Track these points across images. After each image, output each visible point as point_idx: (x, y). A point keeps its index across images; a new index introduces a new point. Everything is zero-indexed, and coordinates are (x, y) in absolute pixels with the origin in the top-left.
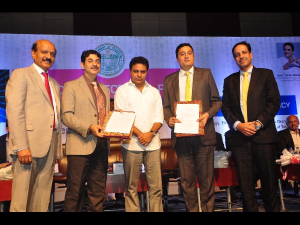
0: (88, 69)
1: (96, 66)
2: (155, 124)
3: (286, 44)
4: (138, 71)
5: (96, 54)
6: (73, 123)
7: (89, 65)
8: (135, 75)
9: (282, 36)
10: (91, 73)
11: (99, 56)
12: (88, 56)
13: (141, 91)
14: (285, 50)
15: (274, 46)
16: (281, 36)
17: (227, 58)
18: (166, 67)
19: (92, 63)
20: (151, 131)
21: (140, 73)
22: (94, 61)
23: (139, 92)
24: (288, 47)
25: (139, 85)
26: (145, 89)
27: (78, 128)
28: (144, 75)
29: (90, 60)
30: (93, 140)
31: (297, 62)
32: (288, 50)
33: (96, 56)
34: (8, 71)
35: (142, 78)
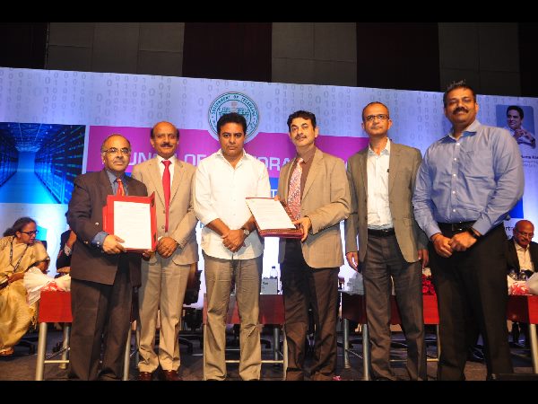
3: (511, 108)
8: (226, 141)
9: (507, 95)
13: (234, 166)
14: (509, 116)
15: (493, 110)
16: (503, 95)
17: (419, 123)
21: (233, 137)
23: (231, 168)
24: (514, 113)
25: (232, 157)
26: (241, 162)
28: (239, 140)
31: (527, 137)
32: (515, 117)
34: (84, 127)
35: (236, 145)
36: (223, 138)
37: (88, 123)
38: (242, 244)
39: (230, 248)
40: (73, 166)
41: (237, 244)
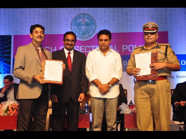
0: (35, 38)
1: (40, 36)
2: (114, 78)
4: (102, 40)
5: (40, 27)
6: (21, 74)
7: (36, 35)
8: (101, 43)
10: (37, 41)
11: (43, 28)
12: (35, 29)
18: (129, 31)
19: (37, 34)
20: (109, 84)
21: (104, 41)
22: (39, 33)
27: (25, 78)
28: (107, 43)
29: (36, 32)
30: (37, 86)
33: (41, 29)
34: (11, 36)
35: (105, 45)
36: (100, 42)
37: (12, 34)
38: (108, 91)
39: (101, 92)
40: (7, 55)
41: (105, 90)
